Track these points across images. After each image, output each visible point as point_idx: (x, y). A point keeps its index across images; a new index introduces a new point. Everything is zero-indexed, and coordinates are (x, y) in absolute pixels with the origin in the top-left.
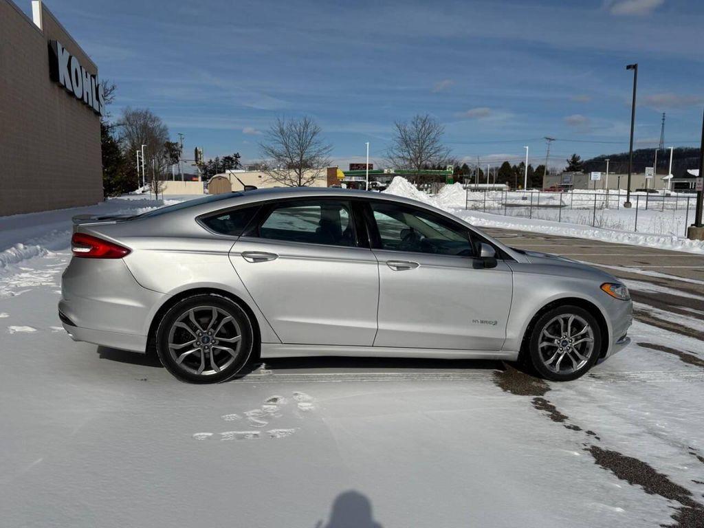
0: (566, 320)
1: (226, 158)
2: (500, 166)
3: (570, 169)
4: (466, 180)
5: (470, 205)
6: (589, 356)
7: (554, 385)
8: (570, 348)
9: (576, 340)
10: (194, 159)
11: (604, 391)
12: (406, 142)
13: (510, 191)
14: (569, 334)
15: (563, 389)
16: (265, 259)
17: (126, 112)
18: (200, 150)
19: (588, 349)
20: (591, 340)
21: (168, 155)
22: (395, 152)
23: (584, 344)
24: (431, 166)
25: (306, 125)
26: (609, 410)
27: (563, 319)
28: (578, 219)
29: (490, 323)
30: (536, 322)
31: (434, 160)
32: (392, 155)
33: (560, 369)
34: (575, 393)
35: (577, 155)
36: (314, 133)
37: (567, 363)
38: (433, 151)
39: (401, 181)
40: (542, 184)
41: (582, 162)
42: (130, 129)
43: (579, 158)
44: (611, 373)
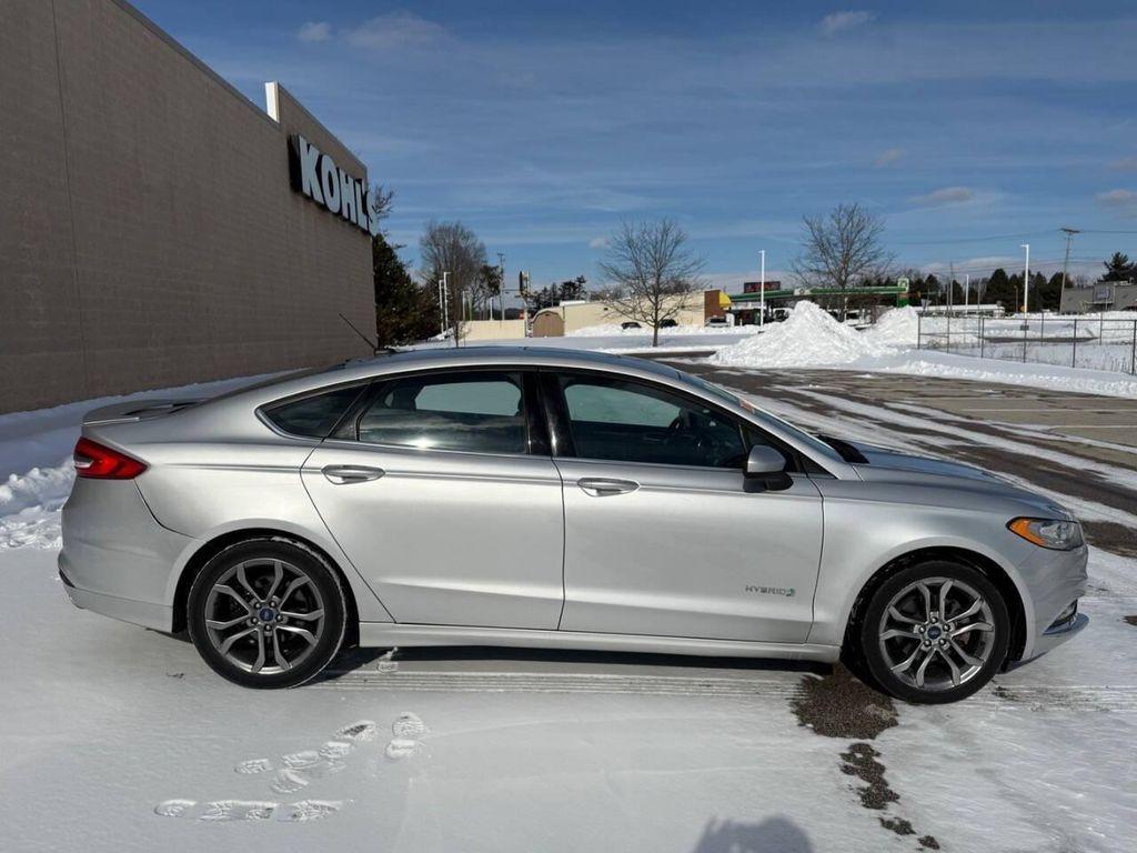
0: (935, 590)
1: (566, 284)
2: (990, 277)
3: (1110, 278)
4: (923, 301)
5: (924, 341)
6: (985, 657)
7: (908, 713)
8: (945, 641)
9: (958, 628)
10: (518, 287)
11: (1009, 731)
12: (822, 246)
13: (1004, 316)
14: (943, 618)
15: (922, 724)
16: (362, 479)
17: (430, 228)
18: (525, 275)
19: (983, 644)
20: (988, 626)
21: (485, 285)
22: (805, 262)
23: (976, 634)
24: (875, 281)
25: (665, 232)
26: (999, 783)
27: (928, 587)
28: (1104, 361)
29: (780, 592)
30: (874, 593)
31: (869, 271)
32: (799, 267)
33: (926, 681)
34: (941, 736)
35: (1123, 254)
36: (677, 243)
37: (939, 669)
38: (866, 258)
39: (808, 307)
40: (1059, 302)
41: (1132, 264)
42: (436, 251)
43: (1125, 259)
44: (1042, 686)
